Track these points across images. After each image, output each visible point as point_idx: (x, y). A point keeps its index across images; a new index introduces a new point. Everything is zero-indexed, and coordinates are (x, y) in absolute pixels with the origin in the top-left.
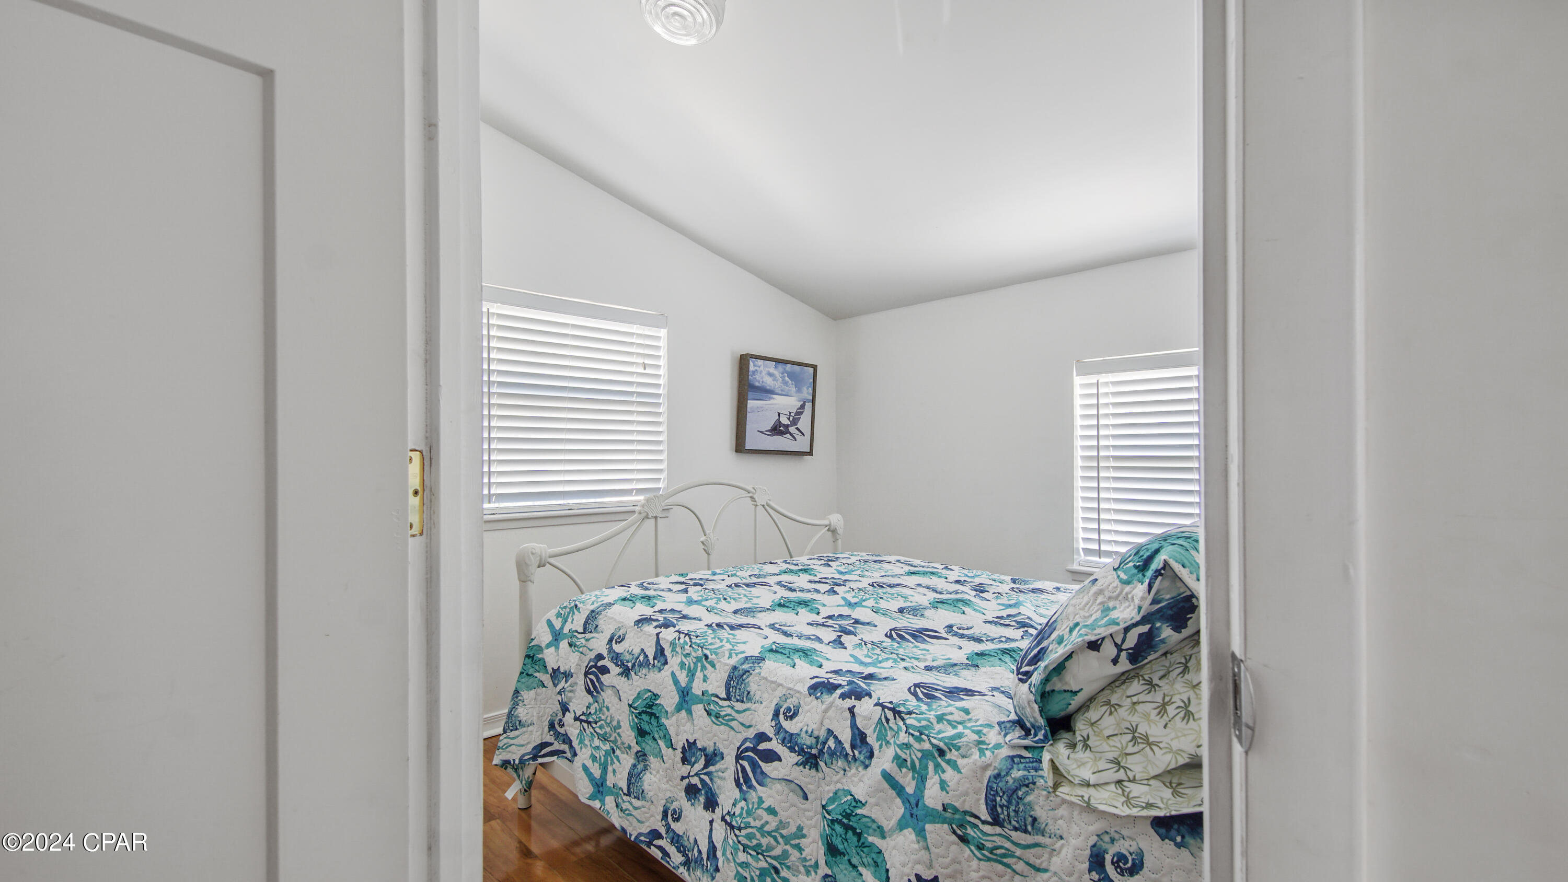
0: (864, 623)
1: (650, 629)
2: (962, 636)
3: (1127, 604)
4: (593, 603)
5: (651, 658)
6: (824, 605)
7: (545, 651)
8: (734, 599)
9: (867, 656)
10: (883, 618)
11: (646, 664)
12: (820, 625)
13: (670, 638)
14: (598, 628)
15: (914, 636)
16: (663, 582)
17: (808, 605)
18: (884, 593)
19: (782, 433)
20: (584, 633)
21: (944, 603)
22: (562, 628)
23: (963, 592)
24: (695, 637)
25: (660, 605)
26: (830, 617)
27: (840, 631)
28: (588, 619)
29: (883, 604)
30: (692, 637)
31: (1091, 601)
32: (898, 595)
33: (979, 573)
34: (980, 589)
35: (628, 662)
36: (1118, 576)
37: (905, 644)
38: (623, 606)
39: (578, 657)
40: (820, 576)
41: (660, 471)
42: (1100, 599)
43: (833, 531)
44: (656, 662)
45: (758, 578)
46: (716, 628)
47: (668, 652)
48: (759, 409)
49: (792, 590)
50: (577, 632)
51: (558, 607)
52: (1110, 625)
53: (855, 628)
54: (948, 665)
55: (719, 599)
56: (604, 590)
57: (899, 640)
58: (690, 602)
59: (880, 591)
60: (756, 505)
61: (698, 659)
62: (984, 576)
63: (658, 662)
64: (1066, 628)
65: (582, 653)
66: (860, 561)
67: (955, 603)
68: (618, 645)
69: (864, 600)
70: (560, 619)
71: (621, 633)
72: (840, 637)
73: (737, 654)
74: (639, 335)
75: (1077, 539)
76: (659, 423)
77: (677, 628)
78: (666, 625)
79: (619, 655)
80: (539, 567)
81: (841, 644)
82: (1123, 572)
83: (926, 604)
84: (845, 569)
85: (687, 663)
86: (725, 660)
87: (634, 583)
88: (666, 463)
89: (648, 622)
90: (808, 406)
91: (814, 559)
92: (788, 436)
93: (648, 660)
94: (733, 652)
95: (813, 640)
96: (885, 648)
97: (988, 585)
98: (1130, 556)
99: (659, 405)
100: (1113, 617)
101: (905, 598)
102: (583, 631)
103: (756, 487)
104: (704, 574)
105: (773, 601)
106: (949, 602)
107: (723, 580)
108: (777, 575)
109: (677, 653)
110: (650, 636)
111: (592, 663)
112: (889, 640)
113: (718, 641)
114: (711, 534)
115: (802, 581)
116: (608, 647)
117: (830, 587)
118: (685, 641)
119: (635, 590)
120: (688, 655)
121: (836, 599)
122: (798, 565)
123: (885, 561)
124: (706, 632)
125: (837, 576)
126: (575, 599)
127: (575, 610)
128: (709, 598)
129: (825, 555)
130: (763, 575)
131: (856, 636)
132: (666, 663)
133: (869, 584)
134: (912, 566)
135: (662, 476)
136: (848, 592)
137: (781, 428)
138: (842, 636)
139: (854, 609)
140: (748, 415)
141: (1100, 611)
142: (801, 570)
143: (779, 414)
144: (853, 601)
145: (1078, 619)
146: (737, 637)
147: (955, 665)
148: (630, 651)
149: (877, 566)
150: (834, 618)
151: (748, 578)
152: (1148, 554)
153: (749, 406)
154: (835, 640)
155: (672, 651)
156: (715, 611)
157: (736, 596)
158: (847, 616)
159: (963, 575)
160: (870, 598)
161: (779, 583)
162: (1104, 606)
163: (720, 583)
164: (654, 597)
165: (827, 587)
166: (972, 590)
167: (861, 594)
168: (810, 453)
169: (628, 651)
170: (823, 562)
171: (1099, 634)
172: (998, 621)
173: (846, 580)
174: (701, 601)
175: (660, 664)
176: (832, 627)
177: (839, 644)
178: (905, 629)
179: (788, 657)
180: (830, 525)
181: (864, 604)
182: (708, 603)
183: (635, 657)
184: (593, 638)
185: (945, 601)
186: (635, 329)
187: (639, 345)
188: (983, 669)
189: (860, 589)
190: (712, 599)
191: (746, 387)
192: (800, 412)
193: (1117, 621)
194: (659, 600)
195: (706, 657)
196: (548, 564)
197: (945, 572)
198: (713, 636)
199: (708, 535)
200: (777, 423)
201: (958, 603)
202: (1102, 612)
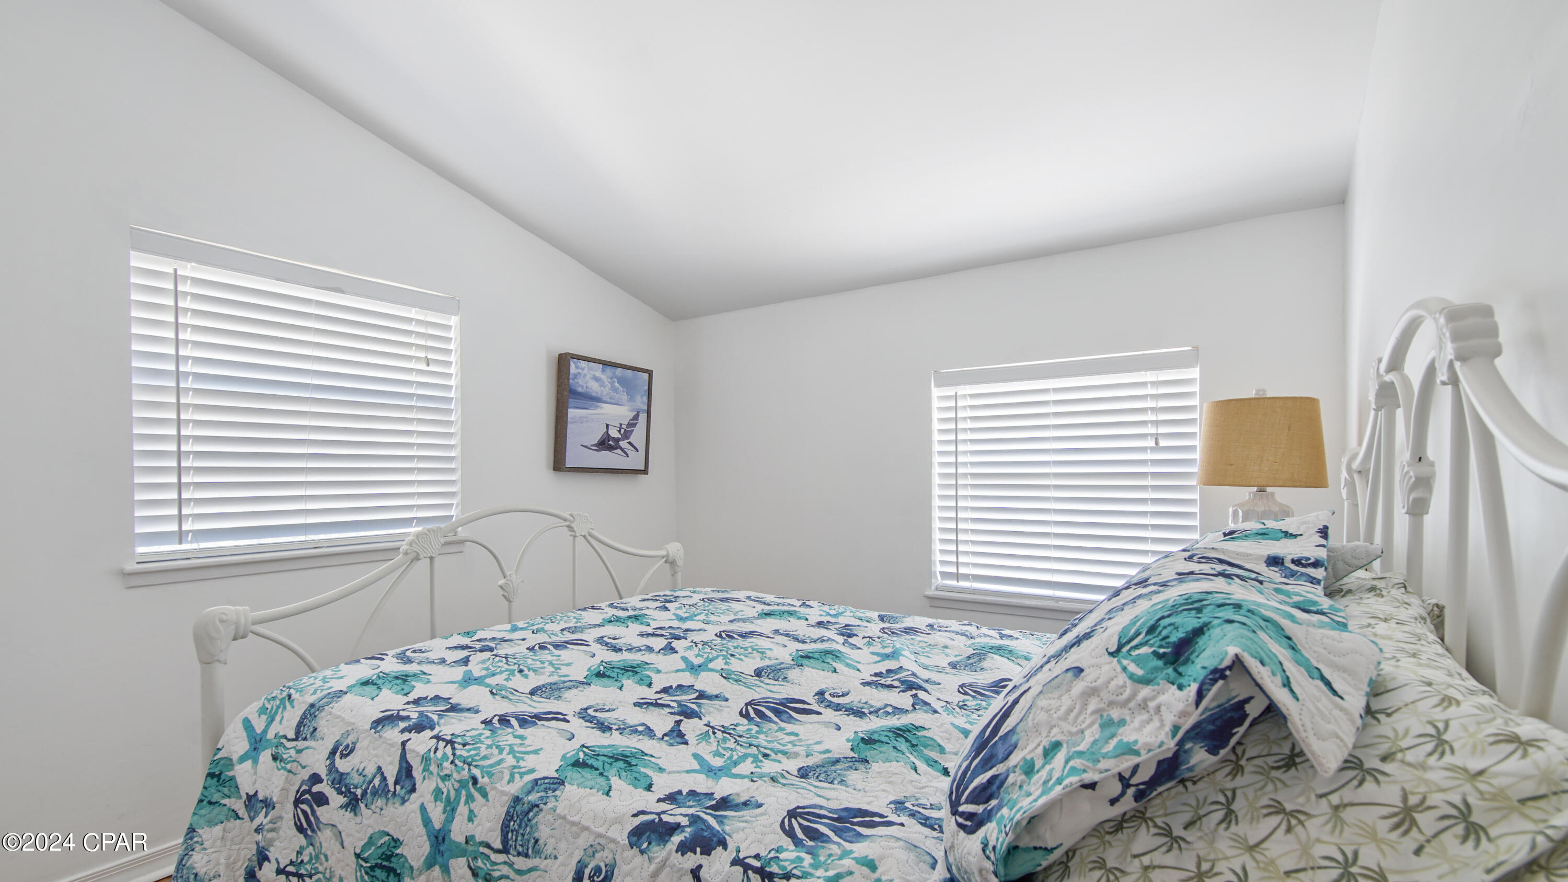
0: (711, 696)
1: (393, 734)
2: (838, 708)
3: (1145, 716)
4: (315, 692)
5: (391, 781)
6: (659, 671)
7: (238, 768)
8: (534, 671)
9: (717, 754)
10: (736, 687)
11: (382, 791)
12: (651, 704)
13: (422, 750)
14: (317, 733)
15: (777, 713)
16: (437, 647)
17: (637, 673)
18: (736, 647)
19: (611, 448)
20: (296, 739)
21: (809, 657)
22: (265, 731)
23: (829, 639)
24: (461, 747)
25: (420, 690)
26: (665, 690)
27: (679, 714)
28: (304, 717)
29: (735, 665)
30: (456, 745)
31: (1078, 707)
32: (753, 649)
33: (841, 610)
34: (847, 633)
35: (356, 787)
36: (1125, 669)
37: (767, 726)
38: (361, 695)
39: (284, 778)
40: (654, 624)
41: (453, 494)
42: (1093, 704)
43: (671, 562)
44: (398, 787)
45: (573, 632)
46: (498, 725)
47: (417, 773)
48: (582, 420)
49: (617, 649)
50: (285, 737)
51: (263, 698)
52: (1123, 754)
53: (699, 705)
54: (828, 763)
55: (512, 673)
56: (342, 666)
57: (758, 720)
58: (468, 680)
59: (731, 644)
60: (575, 537)
61: (462, 784)
62: (848, 613)
63: (402, 788)
64: (1036, 748)
65: (290, 771)
66: (703, 600)
67: (823, 657)
68: (344, 760)
69: (711, 661)
70: (264, 717)
71: (349, 741)
72: (678, 723)
73: (522, 775)
74: (419, 322)
75: (935, 562)
76: (450, 435)
77: (435, 732)
78: (419, 728)
79: (345, 777)
80: (235, 639)
81: (681, 735)
82: (1133, 661)
83: (788, 660)
84: (686, 612)
85: (445, 790)
86: (503, 786)
87: (391, 653)
88: (459, 485)
89: (393, 722)
90: (643, 417)
91: (648, 600)
92: (618, 451)
93: (387, 785)
94: (516, 771)
95: (641, 733)
96: (740, 736)
97: (855, 626)
98: (1137, 634)
99: (449, 411)
100: (1125, 740)
101: (762, 653)
102: (294, 737)
103: (575, 513)
104: (500, 630)
105: (589, 670)
106: (816, 655)
107: (524, 640)
108: (599, 626)
109: (432, 773)
110: (392, 745)
111: (305, 787)
112: (745, 721)
113: (495, 751)
114: (514, 577)
115: (630, 634)
116: (328, 762)
117: (666, 642)
118: (445, 754)
119: (391, 665)
120: (448, 776)
121: (674, 661)
122: (627, 609)
123: (733, 600)
124: (481, 734)
125: (676, 624)
126: (291, 684)
127: (287, 704)
128: (498, 670)
129: (662, 594)
130: (580, 627)
131: (700, 719)
132: (413, 790)
133: (716, 635)
134: (764, 603)
135: (454, 501)
136: (690, 648)
137: (610, 442)
138: (681, 721)
139: (699, 674)
140: (569, 426)
141: (1096, 726)
142: (630, 617)
143: (607, 426)
144: (697, 661)
145: (1056, 735)
146: (527, 742)
147: (838, 761)
148: (361, 770)
149: (724, 606)
150: (671, 691)
151: (560, 634)
152: (1180, 634)
153: (570, 415)
154: (672, 731)
155: (424, 770)
156: (503, 692)
157: (538, 664)
158: (689, 686)
159: (824, 614)
160: (718, 656)
161: (600, 640)
162: (1102, 716)
163: (519, 645)
164: (414, 675)
165: (662, 643)
166: (838, 634)
167: (706, 650)
168: (645, 471)
169: (358, 771)
170: (658, 604)
171: (1107, 771)
172: (877, 682)
173: (687, 630)
174: (486, 677)
175: (404, 791)
176: (668, 706)
177: (678, 736)
178: (764, 702)
179: (601, 774)
180: (667, 556)
181: (711, 666)
182: (492, 681)
183: (367, 780)
184: (307, 748)
185: (810, 655)
186: (413, 313)
187: (418, 334)
188: (875, 767)
189: (705, 644)
190: (501, 672)
191: (566, 393)
192: (632, 424)
193: (1135, 748)
194: (420, 680)
195: (475, 781)
196: (250, 634)
197: (803, 610)
198: (489, 742)
199: (508, 577)
200: (605, 436)
201: (826, 658)
202: (1103, 726)
